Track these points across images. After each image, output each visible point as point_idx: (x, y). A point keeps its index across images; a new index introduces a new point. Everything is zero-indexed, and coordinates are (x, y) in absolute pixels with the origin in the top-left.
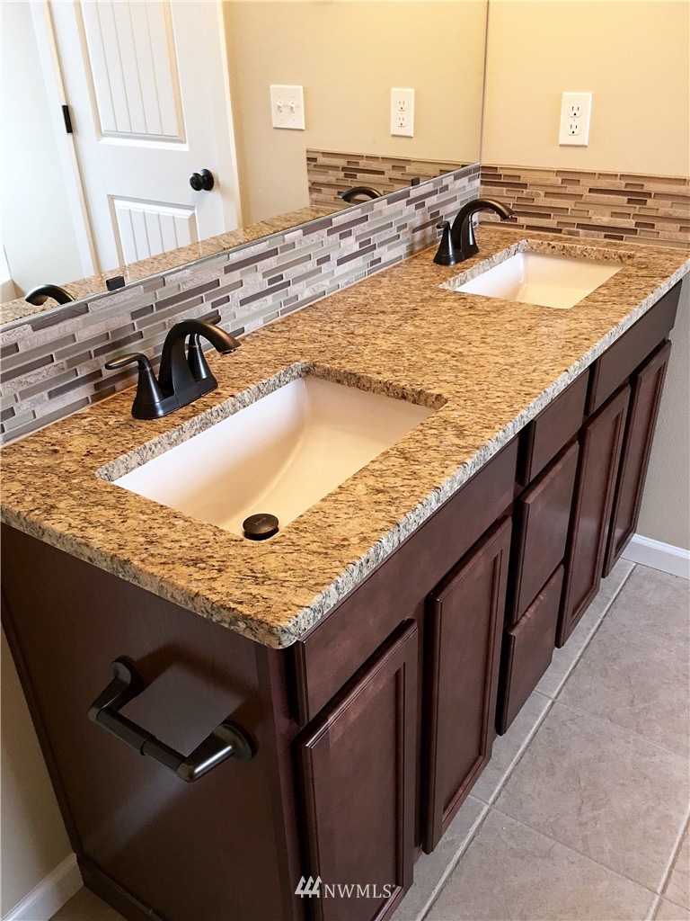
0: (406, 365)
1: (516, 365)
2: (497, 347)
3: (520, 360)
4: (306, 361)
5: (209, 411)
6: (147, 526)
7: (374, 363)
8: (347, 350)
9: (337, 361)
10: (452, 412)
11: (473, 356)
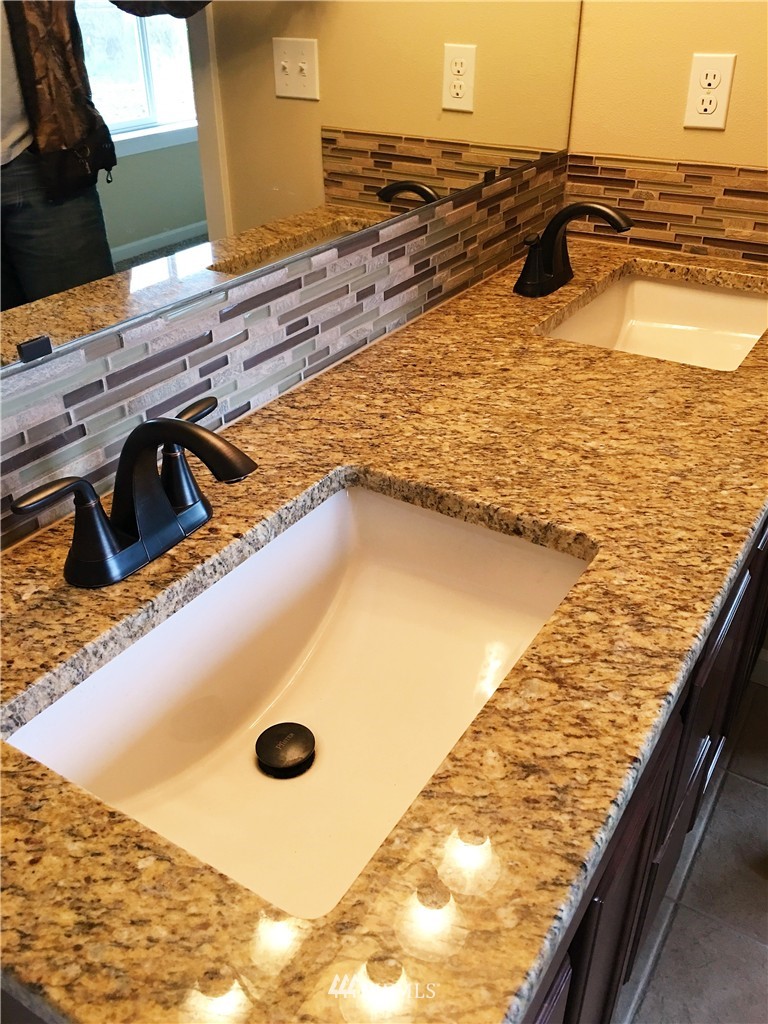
0: (514, 472)
1: (690, 476)
2: (648, 440)
3: (691, 465)
4: (353, 463)
5: (199, 567)
6: (81, 875)
7: (462, 468)
8: (415, 443)
9: (402, 465)
10: (612, 573)
11: (613, 455)
